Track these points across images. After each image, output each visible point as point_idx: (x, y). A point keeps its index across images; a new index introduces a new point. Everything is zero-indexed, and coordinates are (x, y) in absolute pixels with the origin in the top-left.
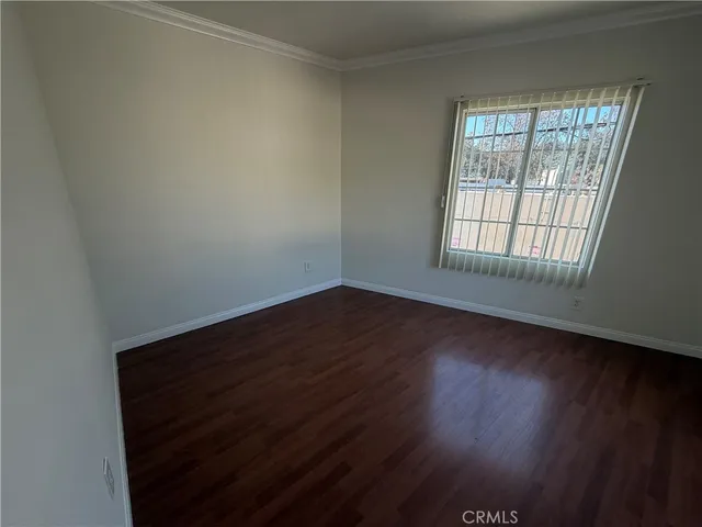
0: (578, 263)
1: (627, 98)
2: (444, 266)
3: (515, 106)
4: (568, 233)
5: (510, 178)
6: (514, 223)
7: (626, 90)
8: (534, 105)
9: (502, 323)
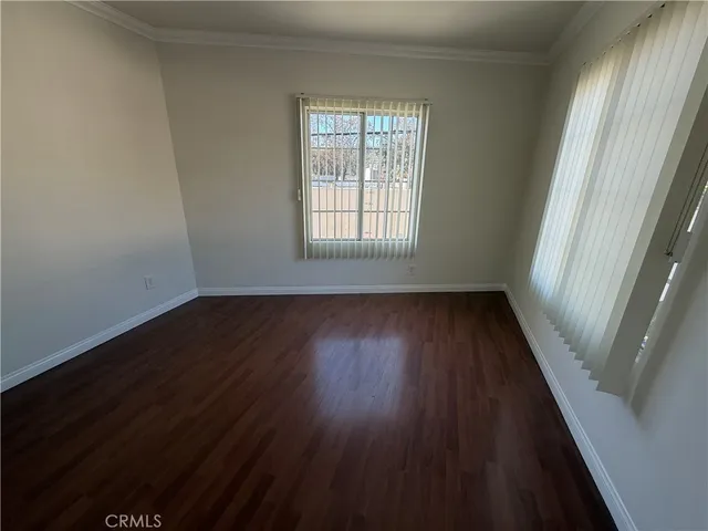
0: (408, 239)
1: (414, 112)
2: (310, 257)
3: (348, 109)
4: (399, 216)
5: (337, 175)
6: (361, 212)
7: (412, 106)
8: (362, 110)
9: (363, 297)
